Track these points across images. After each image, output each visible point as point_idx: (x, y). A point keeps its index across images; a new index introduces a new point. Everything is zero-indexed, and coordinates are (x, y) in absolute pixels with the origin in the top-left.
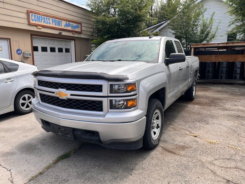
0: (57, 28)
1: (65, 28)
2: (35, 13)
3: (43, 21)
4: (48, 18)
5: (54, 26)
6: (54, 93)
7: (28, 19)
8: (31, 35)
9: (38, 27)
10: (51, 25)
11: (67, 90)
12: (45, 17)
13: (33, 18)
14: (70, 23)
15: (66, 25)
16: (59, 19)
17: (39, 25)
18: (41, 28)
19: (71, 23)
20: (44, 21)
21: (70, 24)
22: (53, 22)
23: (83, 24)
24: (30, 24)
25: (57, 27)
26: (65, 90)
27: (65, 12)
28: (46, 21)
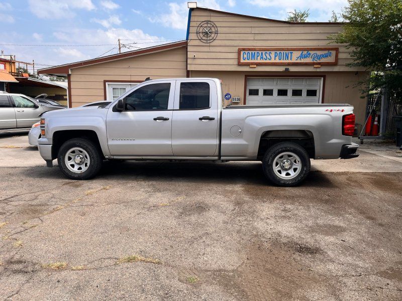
0: (282, 63)
1: (299, 61)
2: (249, 50)
3: (259, 58)
4: (268, 52)
5: (277, 61)
7: (239, 59)
8: (246, 76)
9: (251, 66)
10: (273, 61)
12: (264, 52)
13: (245, 56)
14: (310, 52)
15: (301, 57)
16: (288, 50)
17: (252, 64)
18: (255, 66)
19: (312, 52)
20: (262, 58)
21: (310, 54)
22: (275, 56)
23: (341, 50)
24: (240, 64)
25: (282, 61)
27: (303, 38)
28: (264, 57)
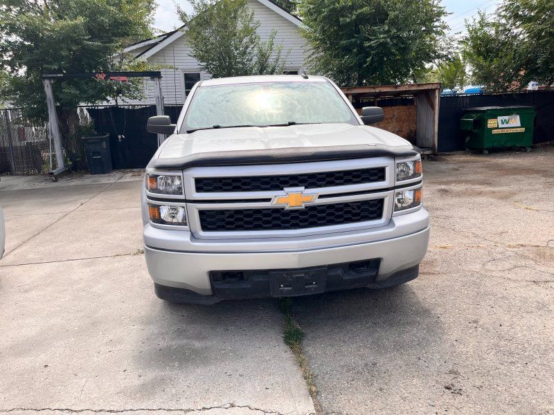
6: (269, 200)
11: (306, 187)
26: (302, 188)
